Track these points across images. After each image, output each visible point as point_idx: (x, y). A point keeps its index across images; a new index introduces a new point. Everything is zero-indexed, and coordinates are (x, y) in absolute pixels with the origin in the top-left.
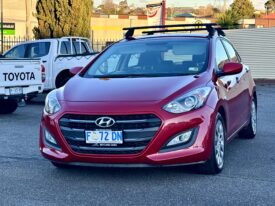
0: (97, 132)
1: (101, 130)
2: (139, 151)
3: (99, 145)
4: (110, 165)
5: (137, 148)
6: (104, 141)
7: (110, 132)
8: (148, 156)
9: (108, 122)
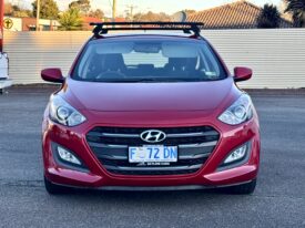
0: (145, 148)
1: (149, 146)
2: (194, 170)
3: (146, 165)
4: (155, 189)
5: (192, 167)
6: (153, 159)
7: (161, 148)
8: (206, 176)
9: (158, 136)
